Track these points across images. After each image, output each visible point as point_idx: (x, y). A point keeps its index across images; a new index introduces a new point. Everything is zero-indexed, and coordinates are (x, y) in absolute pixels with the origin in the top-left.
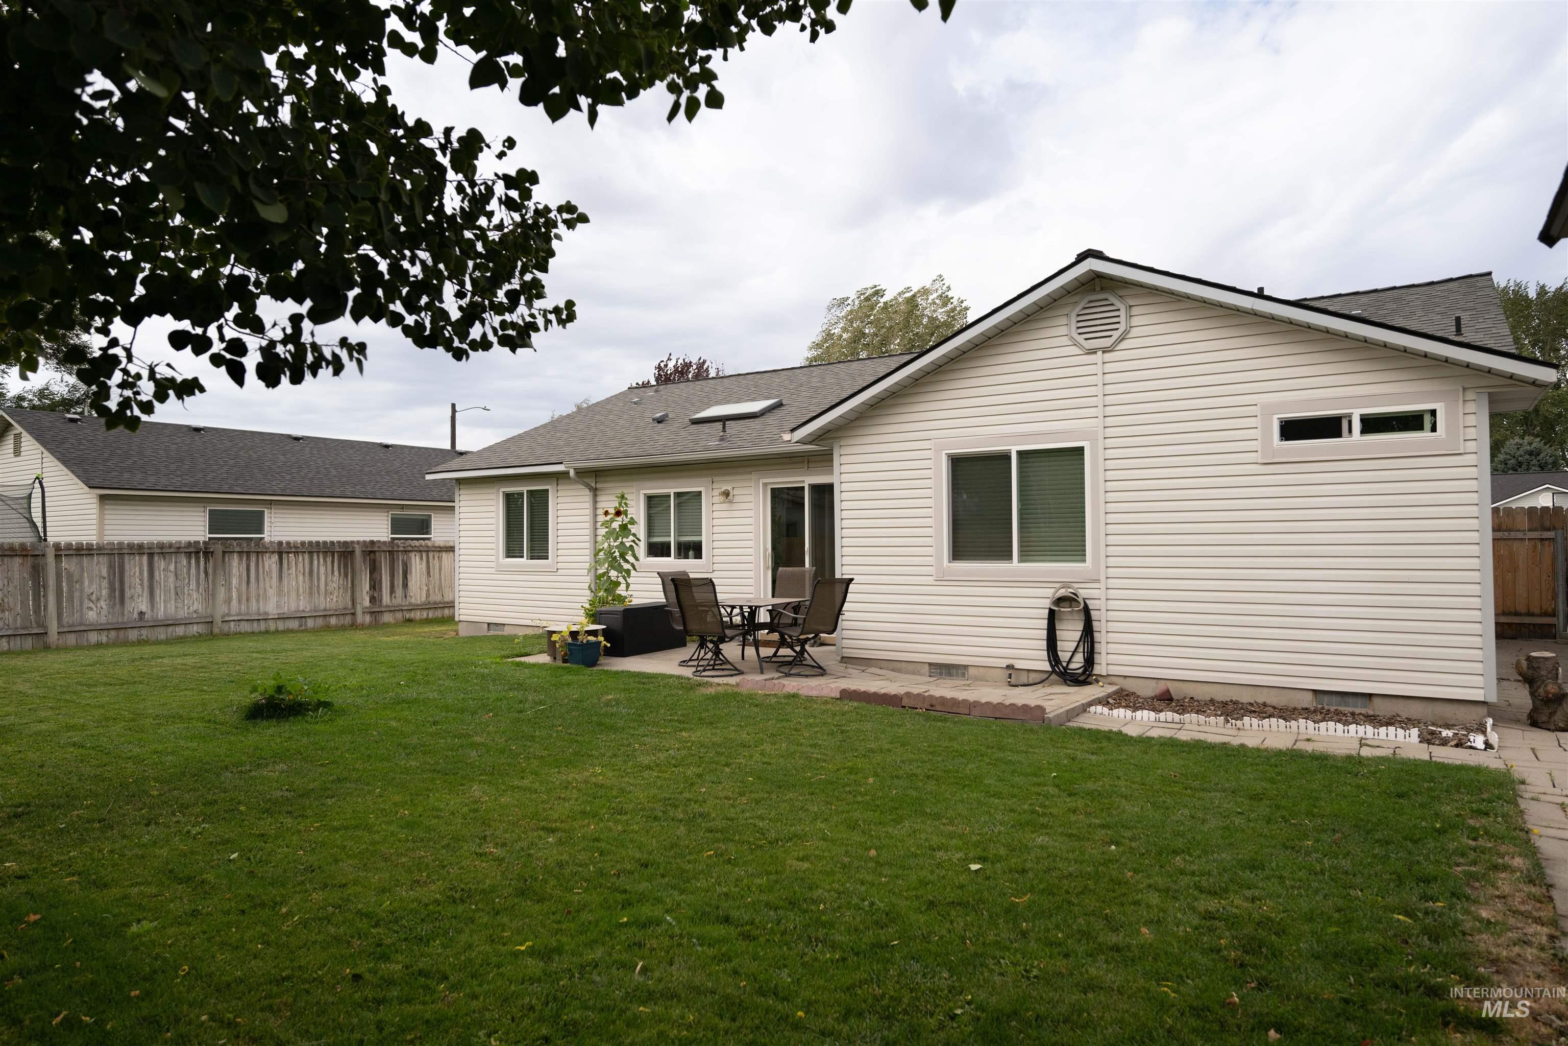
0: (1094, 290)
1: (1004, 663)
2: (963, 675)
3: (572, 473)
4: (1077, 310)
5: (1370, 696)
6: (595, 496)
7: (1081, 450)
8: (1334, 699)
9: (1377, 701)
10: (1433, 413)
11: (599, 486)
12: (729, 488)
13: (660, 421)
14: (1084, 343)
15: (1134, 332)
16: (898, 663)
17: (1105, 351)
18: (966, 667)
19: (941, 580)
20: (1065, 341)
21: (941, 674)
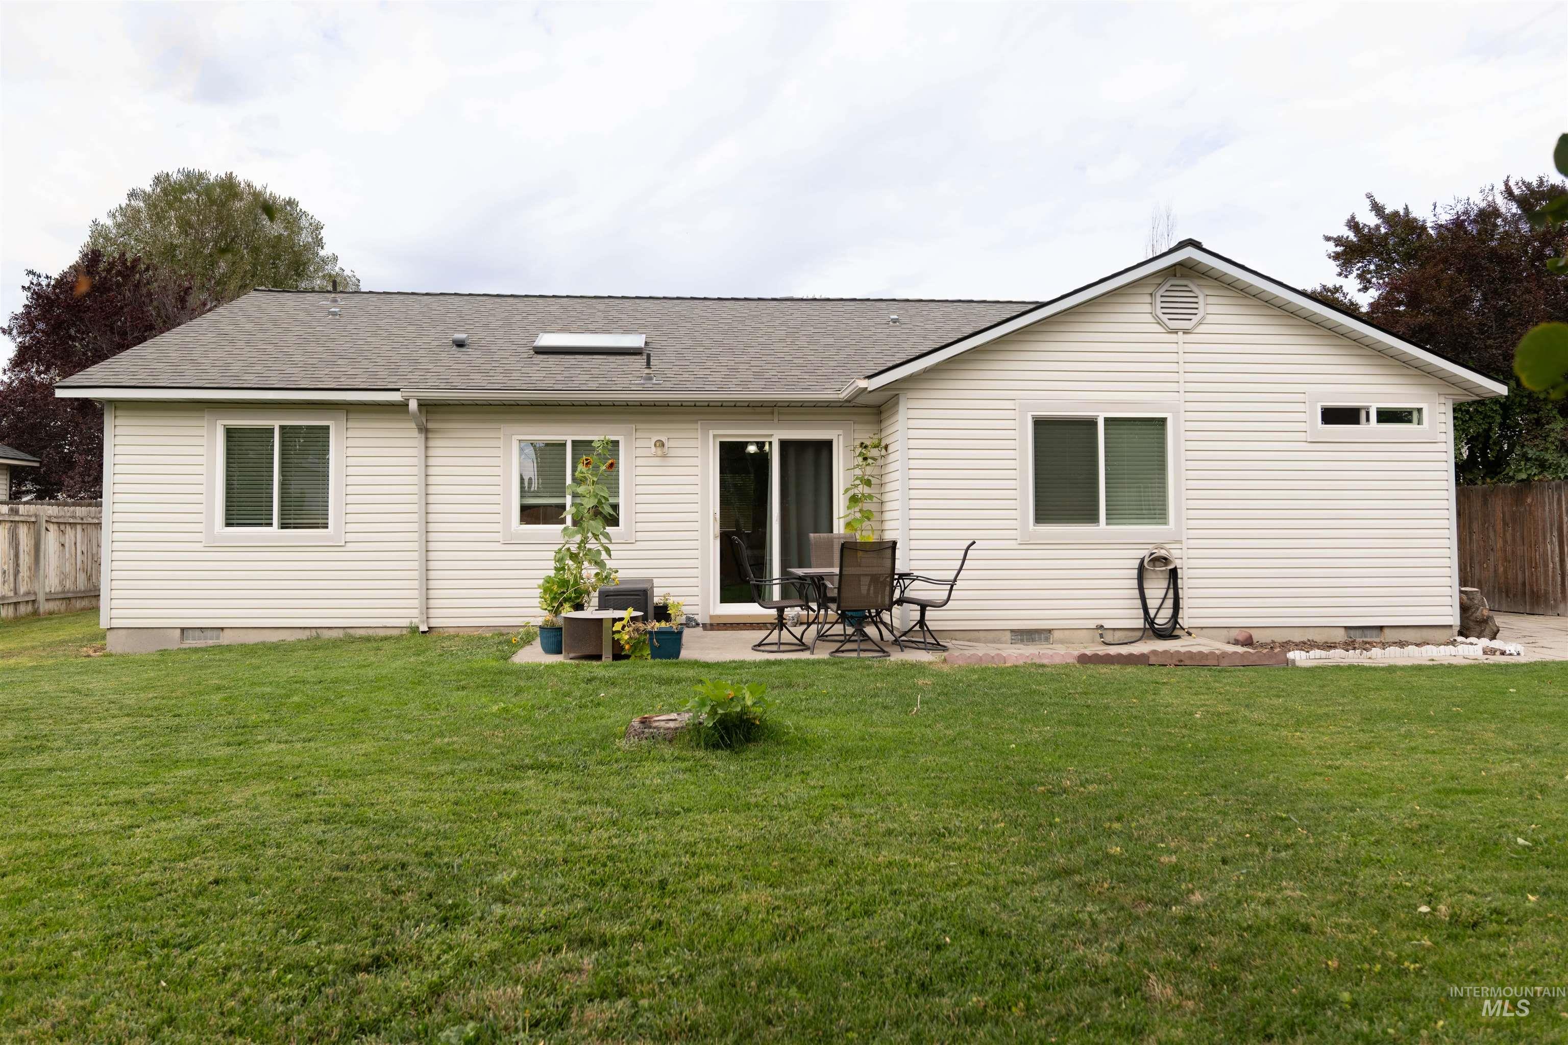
0: (1175, 276)
1: (1092, 624)
2: (1047, 639)
3: (413, 405)
4: (1162, 292)
5: (1381, 628)
6: (427, 439)
7: (1163, 421)
8: (1358, 632)
9: (1386, 631)
10: (1420, 410)
11: (430, 425)
12: (664, 439)
13: (460, 344)
14: (1168, 322)
15: (1209, 319)
16: (976, 633)
17: (1186, 332)
18: (1050, 631)
19: (1026, 544)
20: (1149, 318)
21: (1022, 641)
